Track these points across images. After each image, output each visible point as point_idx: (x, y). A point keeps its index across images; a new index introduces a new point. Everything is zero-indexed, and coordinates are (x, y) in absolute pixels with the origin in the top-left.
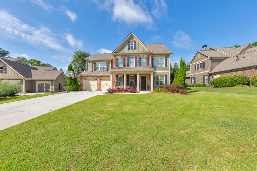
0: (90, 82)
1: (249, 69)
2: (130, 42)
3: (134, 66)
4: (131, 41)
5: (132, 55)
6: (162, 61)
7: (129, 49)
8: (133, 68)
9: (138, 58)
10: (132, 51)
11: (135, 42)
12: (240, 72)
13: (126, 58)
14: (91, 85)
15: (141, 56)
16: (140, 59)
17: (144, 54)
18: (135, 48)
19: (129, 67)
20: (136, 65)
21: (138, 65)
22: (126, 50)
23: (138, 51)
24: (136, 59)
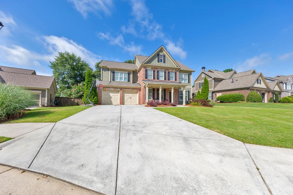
0: (111, 94)
1: (244, 90)
2: (159, 55)
3: (162, 80)
4: (161, 54)
5: (162, 68)
6: (186, 78)
7: (158, 61)
8: (162, 81)
9: (167, 72)
10: (161, 64)
11: (164, 56)
12: (237, 91)
13: (156, 70)
14: (111, 97)
15: (170, 70)
16: (169, 73)
17: (173, 69)
18: (164, 62)
19: (158, 81)
20: (165, 79)
21: (167, 79)
22: (155, 63)
23: (167, 65)
24: (165, 73)
